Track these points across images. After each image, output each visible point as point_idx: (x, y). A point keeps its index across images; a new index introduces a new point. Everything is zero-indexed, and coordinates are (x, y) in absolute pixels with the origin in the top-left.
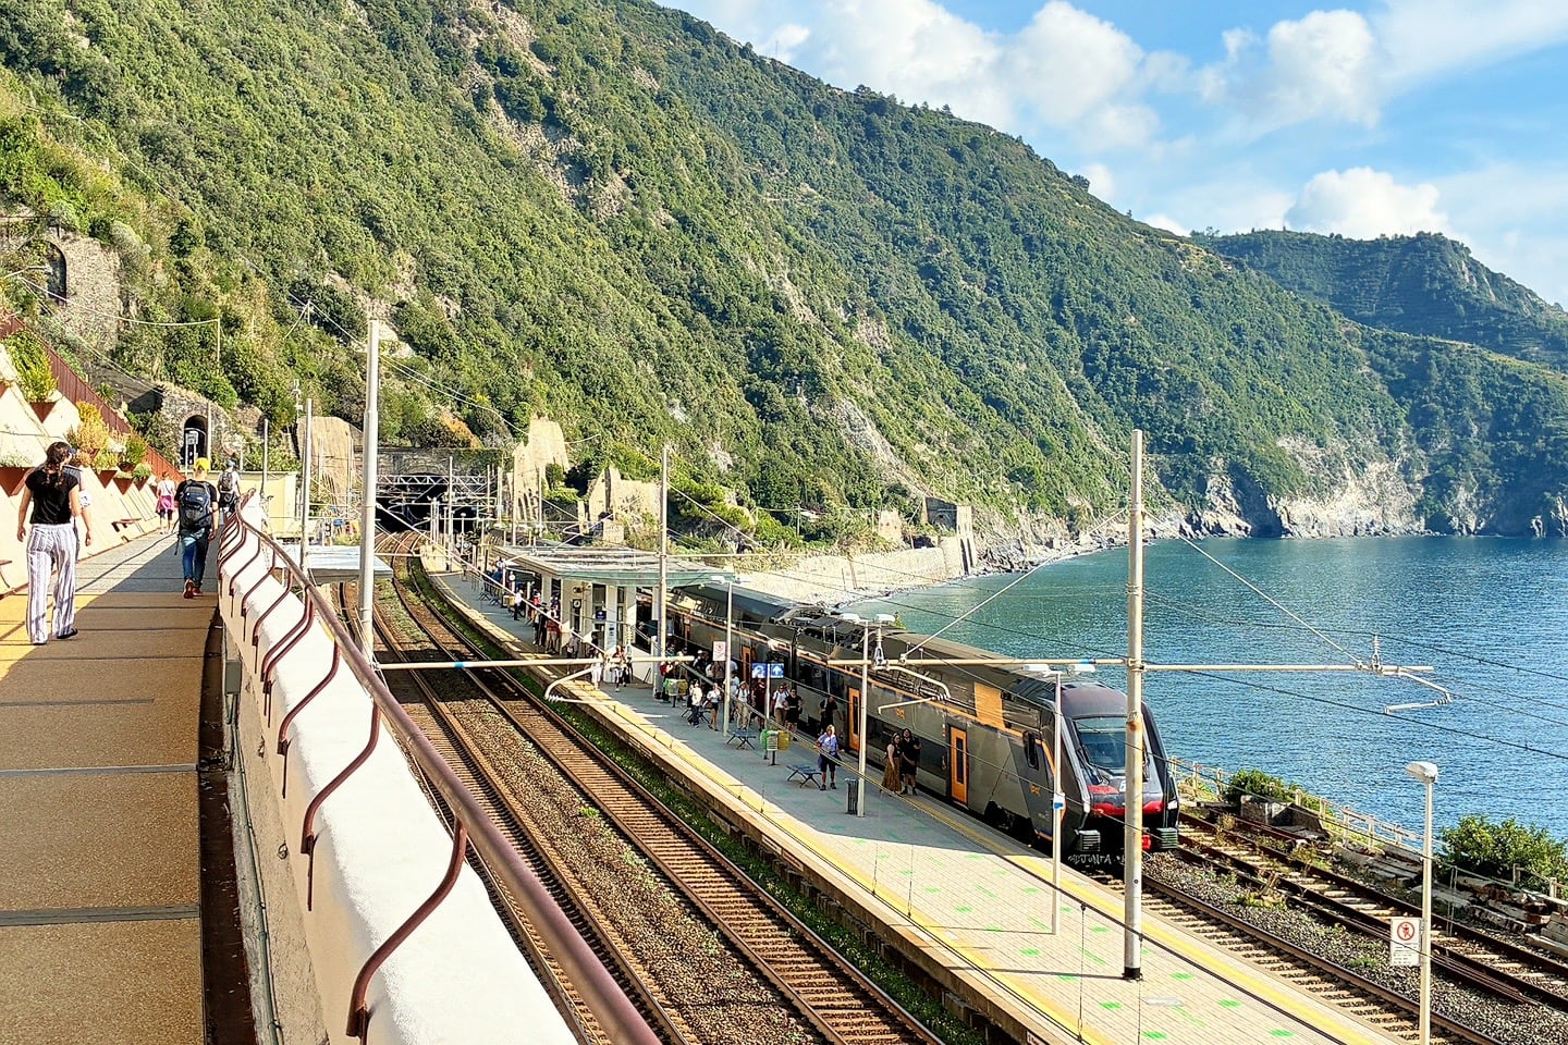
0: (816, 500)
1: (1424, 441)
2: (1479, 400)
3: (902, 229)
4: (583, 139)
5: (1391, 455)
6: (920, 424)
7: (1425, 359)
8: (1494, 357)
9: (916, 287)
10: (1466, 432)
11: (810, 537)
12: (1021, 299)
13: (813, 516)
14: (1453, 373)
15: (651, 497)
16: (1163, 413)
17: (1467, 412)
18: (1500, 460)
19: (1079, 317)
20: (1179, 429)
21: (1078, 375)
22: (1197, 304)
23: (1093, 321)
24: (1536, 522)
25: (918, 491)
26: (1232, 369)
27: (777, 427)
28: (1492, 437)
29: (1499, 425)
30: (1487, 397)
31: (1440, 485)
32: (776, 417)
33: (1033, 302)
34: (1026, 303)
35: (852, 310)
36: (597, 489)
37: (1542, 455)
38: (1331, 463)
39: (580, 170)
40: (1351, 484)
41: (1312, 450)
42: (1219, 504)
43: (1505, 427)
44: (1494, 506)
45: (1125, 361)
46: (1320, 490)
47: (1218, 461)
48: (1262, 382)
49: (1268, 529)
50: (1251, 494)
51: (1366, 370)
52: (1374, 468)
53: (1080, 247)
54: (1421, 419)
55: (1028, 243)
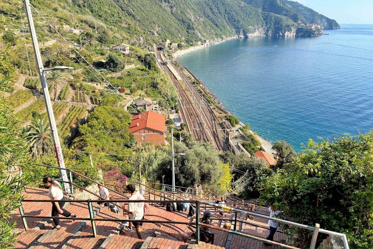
0: (192, 42)
1: (267, 26)
2: (273, 20)
3: (208, 3)
4: (171, 4)
5: (263, 27)
6: (206, 30)
7: (268, 15)
8: (276, 15)
9: (209, 11)
10: (271, 24)
11: (191, 45)
12: (221, 11)
13: (191, 43)
14: (271, 17)
15: (176, 44)
16: (236, 24)
17: (272, 22)
18: (275, 27)
19: (228, 13)
20: (238, 26)
21: (227, 20)
22: (242, 10)
23: (229, 14)
24: (277, 35)
25: (203, 39)
26: (245, 18)
27: (189, 34)
28: (274, 25)
29: (275, 23)
30: (274, 20)
31: (267, 31)
32: (189, 33)
33: (223, 11)
34: (222, 12)
35: (200, 17)
36: (172, 45)
37: (279, 27)
38: (255, 29)
39: (171, 7)
40: (257, 31)
41: (253, 28)
42: (241, 35)
43: (276, 23)
44: (273, 33)
45: (233, 18)
46: (253, 32)
47: (242, 30)
48: (249, 19)
49: (246, 37)
50: (245, 34)
51: (261, 17)
52: (260, 29)
53: (229, 4)
54: (267, 23)
55: (223, 4)
